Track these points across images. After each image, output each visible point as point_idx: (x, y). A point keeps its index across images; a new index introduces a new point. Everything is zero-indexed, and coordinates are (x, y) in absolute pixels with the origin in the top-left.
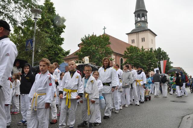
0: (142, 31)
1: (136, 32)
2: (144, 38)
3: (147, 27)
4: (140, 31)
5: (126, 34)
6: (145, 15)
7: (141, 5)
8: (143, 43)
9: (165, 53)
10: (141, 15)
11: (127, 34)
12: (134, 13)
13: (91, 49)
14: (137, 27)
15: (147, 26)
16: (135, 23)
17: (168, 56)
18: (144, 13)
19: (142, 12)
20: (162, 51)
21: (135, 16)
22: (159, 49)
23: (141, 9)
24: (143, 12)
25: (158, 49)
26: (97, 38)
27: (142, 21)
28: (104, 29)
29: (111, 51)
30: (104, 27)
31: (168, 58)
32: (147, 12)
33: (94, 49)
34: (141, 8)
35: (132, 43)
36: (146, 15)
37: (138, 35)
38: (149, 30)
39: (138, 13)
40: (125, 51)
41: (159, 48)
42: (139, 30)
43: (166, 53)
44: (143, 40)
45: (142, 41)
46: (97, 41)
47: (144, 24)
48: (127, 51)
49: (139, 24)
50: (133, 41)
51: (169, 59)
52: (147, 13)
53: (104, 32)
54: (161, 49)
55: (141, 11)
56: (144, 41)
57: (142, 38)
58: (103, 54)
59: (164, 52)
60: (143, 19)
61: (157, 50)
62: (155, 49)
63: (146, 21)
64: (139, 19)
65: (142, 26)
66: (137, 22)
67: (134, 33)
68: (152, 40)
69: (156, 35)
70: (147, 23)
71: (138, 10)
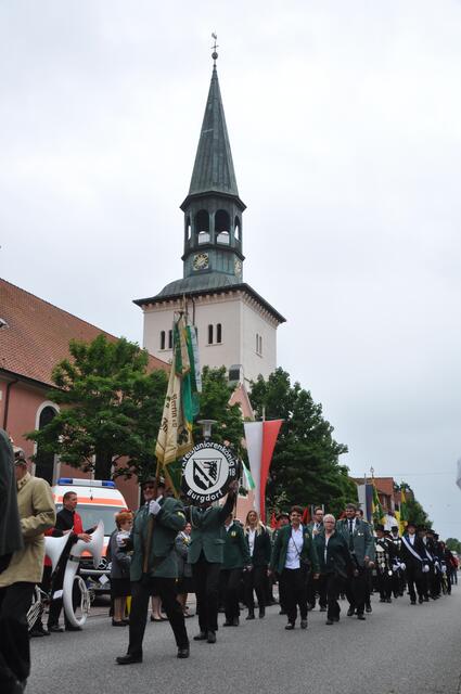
0: (211, 293)
1: (181, 297)
2: (219, 326)
3: (237, 274)
4: (204, 294)
5: (135, 302)
6: (233, 219)
7: (215, 174)
8: (215, 348)
9: (306, 396)
10: (212, 218)
11: (139, 303)
12: (184, 207)
14: (189, 273)
15: (237, 270)
16: (182, 254)
17: (319, 412)
18: (226, 208)
19: (220, 208)
20: (292, 387)
21: (188, 222)
23: (214, 189)
24: (222, 206)
25: (271, 377)
32: (242, 207)
34: (217, 184)
35: (163, 347)
36: (238, 223)
37: (191, 310)
38: (245, 288)
39: (201, 206)
41: (279, 372)
42: (199, 289)
43: (310, 396)
44: (215, 334)
45: (211, 341)
47: (225, 261)
49: (201, 261)
50: (167, 339)
55: (214, 201)
56: (219, 340)
57: (211, 327)
59: (304, 392)
60: (223, 238)
62: (260, 377)
63: (233, 246)
64: (204, 238)
65: (214, 268)
66: (191, 250)
67: (174, 298)
68: (259, 339)
69: (281, 320)
70: (242, 258)
71: (201, 191)
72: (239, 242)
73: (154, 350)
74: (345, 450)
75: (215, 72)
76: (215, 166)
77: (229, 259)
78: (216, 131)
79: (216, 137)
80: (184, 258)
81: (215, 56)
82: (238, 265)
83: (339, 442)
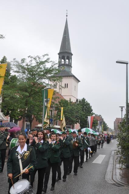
0: (66, 76)
2: (67, 84)
3: (70, 72)
4: (64, 77)
6: (70, 58)
7: (67, 47)
8: (66, 89)
10: (66, 58)
12: (59, 54)
15: (71, 70)
16: (58, 65)
17: (91, 107)
21: (60, 57)
22: (84, 100)
23: (66, 51)
24: (68, 55)
27: (67, 65)
32: (72, 55)
35: (54, 87)
38: (74, 76)
39: (63, 55)
41: (84, 98)
42: (63, 75)
43: (89, 104)
44: (66, 86)
49: (63, 68)
51: (92, 110)
54: (85, 99)
55: (66, 54)
57: (65, 84)
61: (81, 100)
63: (70, 65)
65: (66, 70)
66: (60, 65)
67: (57, 77)
68: (75, 86)
69: (79, 81)
70: (72, 67)
72: (71, 63)
75: (67, 20)
76: (67, 45)
77: (69, 67)
78: (67, 36)
79: (67, 37)
80: (58, 67)
81: (67, 16)
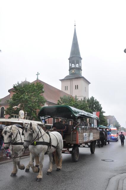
0: (76, 78)
1: (69, 79)
2: (78, 85)
3: (80, 74)
4: (74, 79)
7: (76, 52)
8: (77, 90)
10: (75, 62)
11: (60, 80)
12: (69, 59)
13: (24, 98)
14: (71, 74)
16: (69, 69)
17: (100, 105)
18: (78, 60)
20: (95, 100)
21: (70, 62)
22: (92, 98)
26: (30, 86)
27: (77, 68)
28: (38, 74)
29: (45, 100)
30: (38, 72)
31: (101, 107)
33: (27, 98)
34: (76, 54)
35: (65, 89)
36: (81, 62)
37: (71, 82)
38: (83, 77)
39: (73, 59)
40: (59, 101)
41: (92, 97)
42: (73, 77)
43: (99, 102)
44: (77, 87)
45: (76, 89)
46: (31, 89)
48: (60, 100)
49: (73, 71)
50: (66, 88)
52: (82, 60)
53: (38, 78)
54: (94, 98)
55: (75, 58)
56: (78, 88)
57: (76, 86)
58: (36, 103)
59: (97, 101)
60: (77, 66)
61: (90, 99)
62: (88, 98)
64: (73, 66)
65: (76, 72)
66: (71, 69)
67: (68, 79)
68: (85, 88)
69: (90, 83)
70: (81, 70)
71: (73, 56)
72: (81, 67)
73: (64, 91)
74: (105, 112)
75: (75, 29)
77: (79, 70)
78: (76, 42)
79: (76, 44)
80: (69, 70)
81: (75, 26)
82: (81, 72)
83: (104, 111)
